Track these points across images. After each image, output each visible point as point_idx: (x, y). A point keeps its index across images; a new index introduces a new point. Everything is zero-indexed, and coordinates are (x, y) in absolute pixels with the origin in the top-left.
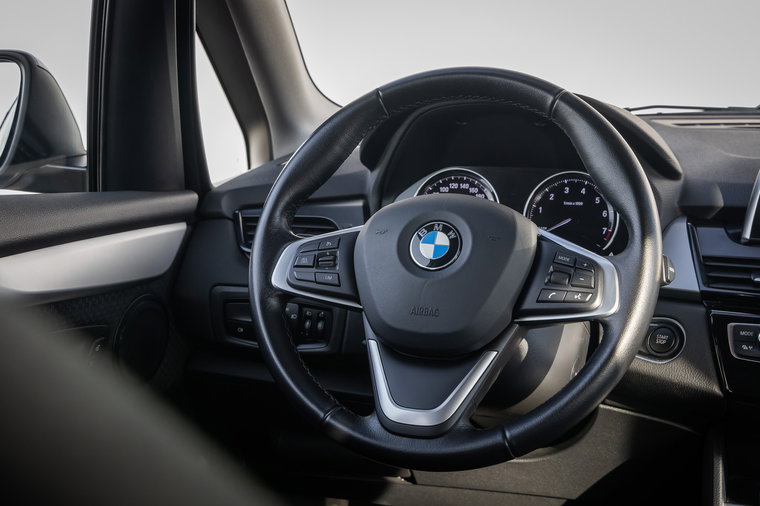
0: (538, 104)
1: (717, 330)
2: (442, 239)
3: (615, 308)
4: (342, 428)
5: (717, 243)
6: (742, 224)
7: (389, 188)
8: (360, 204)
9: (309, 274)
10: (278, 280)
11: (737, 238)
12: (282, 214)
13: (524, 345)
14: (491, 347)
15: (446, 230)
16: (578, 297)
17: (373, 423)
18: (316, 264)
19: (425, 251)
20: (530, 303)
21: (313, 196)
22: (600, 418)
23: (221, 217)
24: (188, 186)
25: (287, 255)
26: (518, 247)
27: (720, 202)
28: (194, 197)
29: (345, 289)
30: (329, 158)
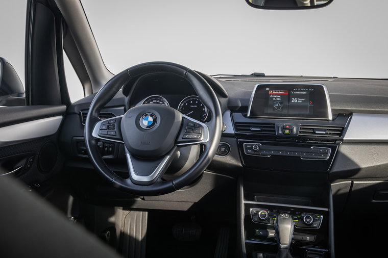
0: (181, 73)
1: (240, 146)
2: (150, 119)
3: (208, 140)
4: (118, 183)
5: (239, 118)
6: (247, 111)
7: (132, 103)
8: (123, 108)
9: (105, 132)
10: (95, 134)
11: (245, 116)
12: (95, 112)
13: (179, 153)
14: (168, 154)
15: (152, 116)
16: (195, 137)
17: (129, 181)
18: (108, 128)
19: (145, 123)
20: (180, 139)
21: (106, 106)
22: (204, 175)
23: (75, 113)
24: (62, 103)
25: (97, 126)
26: (176, 121)
27: (240, 105)
28: (65, 107)
29: (118, 136)
30: (111, 92)
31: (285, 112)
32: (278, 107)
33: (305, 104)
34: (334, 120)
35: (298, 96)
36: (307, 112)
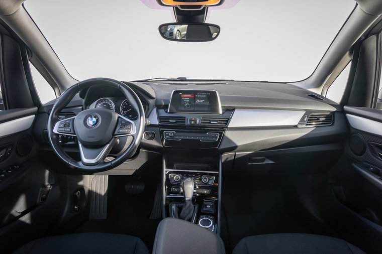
1: (161, 132)
2: (94, 120)
3: (135, 132)
4: (73, 165)
5: (163, 113)
6: (167, 108)
7: (88, 104)
8: (81, 107)
9: (63, 129)
10: (55, 131)
11: (166, 112)
12: (55, 114)
13: (118, 140)
14: (108, 143)
15: (95, 117)
16: (126, 131)
17: (80, 163)
18: (64, 126)
19: (91, 122)
20: (116, 133)
21: (67, 106)
23: (45, 113)
24: (35, 106)
25: (57, 125)
26: (112, 120)
27: (163, 104)
28: (37, 108)
29: (72, 132)
31: (192, 109)
32: (188, 106)
33: (205, 103)
34: (223, 113)
35: (200, 98)
36: (206, 109)
